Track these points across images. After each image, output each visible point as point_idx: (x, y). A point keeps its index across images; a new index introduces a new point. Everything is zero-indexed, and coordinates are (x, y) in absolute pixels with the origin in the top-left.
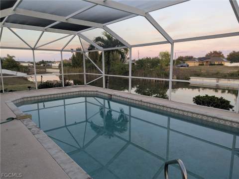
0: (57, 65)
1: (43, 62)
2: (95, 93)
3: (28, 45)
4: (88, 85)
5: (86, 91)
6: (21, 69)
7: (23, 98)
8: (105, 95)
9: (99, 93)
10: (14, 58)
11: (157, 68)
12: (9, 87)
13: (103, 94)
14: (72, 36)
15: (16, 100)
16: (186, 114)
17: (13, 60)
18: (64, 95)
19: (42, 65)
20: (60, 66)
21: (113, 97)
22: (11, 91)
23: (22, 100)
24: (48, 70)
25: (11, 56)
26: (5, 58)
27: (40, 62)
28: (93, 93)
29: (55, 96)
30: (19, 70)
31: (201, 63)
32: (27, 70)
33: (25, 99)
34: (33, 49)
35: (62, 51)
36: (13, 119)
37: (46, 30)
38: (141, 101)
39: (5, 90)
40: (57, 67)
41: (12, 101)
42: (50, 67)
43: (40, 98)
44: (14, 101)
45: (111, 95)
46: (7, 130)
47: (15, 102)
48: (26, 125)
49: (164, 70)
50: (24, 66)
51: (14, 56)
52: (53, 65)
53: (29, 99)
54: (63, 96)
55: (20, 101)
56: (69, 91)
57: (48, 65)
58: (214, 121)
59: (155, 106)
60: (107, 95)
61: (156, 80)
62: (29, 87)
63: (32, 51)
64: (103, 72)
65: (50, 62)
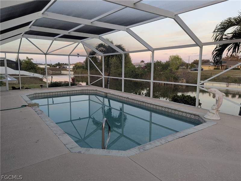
0: (72, 67)
1: (59, 64)
2: (95, 91)
3: (41, 51)
4: (91, 85)
5: (87, 90)
6: (38, 71)
7: (35, 94)
8: (103, 93)
9: (98, 92)
10: (32, 61)
11: (167, 71)
12: (26, 86)
13: (101, 93)
14: (77, 43)
15: (30, 95)
16: (158, 108)
17: (32, 62)
18: (69, 92)
19: (58, 67)
20: (74, 69)
21: (108, 95)
22: (27, 88)
23: (35, 95)
24: (63, 72)
25: (29, 58)
26: (24, 60)
27: (56, 64)
28: (93, 91)
29: (61, 93)
30: (36, 72)
31: (216, 67)
32: (43, 72)
33: (37, 95)
34: (46, 54)
35: (69, 55)
36: (26, 106)
37: (55, 40)
38: (128, 98)
39: (22, 88)
40: (72, 70)
41: (27, 96)
42: (65, 69)
43: (48, 94)
44: (28, 95)
45: (107, 93)
46: (21, 112)
47: (29, 97)
48: (34, 110)
49: (174, 73)
50: (41, 68)
51: (32, 59)
52: (68, 67)
53: (40, 95)
54: (68, 94)
55: (33, 96)
56: (73, 89)
57: (64, 67)
58: (175, 113)
59: (138, 102)
60: (104, 94)
61: (164, 84)
62: (41, 86)
63: (45, 55)
64: (103, 74)
65: (66, 64)
